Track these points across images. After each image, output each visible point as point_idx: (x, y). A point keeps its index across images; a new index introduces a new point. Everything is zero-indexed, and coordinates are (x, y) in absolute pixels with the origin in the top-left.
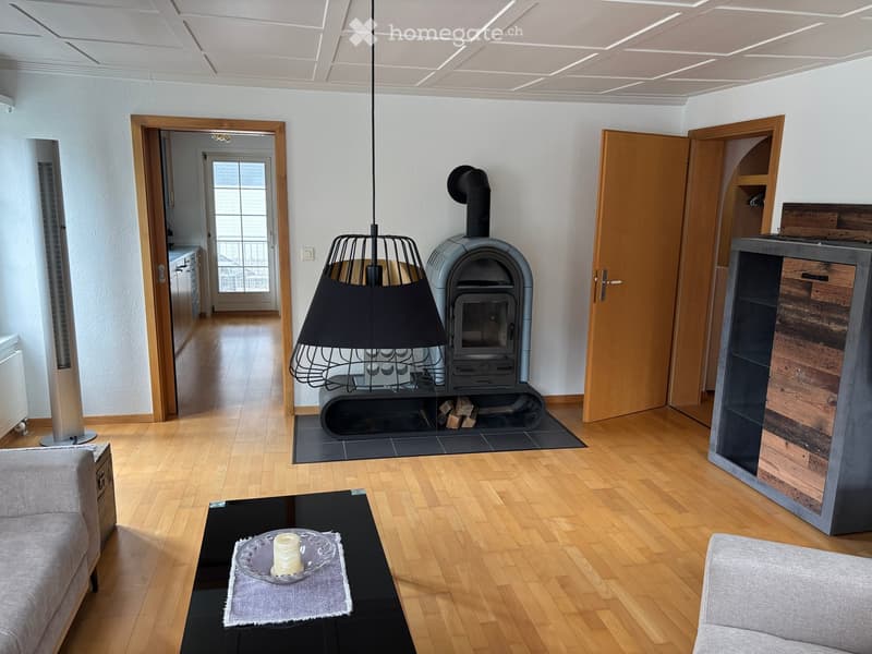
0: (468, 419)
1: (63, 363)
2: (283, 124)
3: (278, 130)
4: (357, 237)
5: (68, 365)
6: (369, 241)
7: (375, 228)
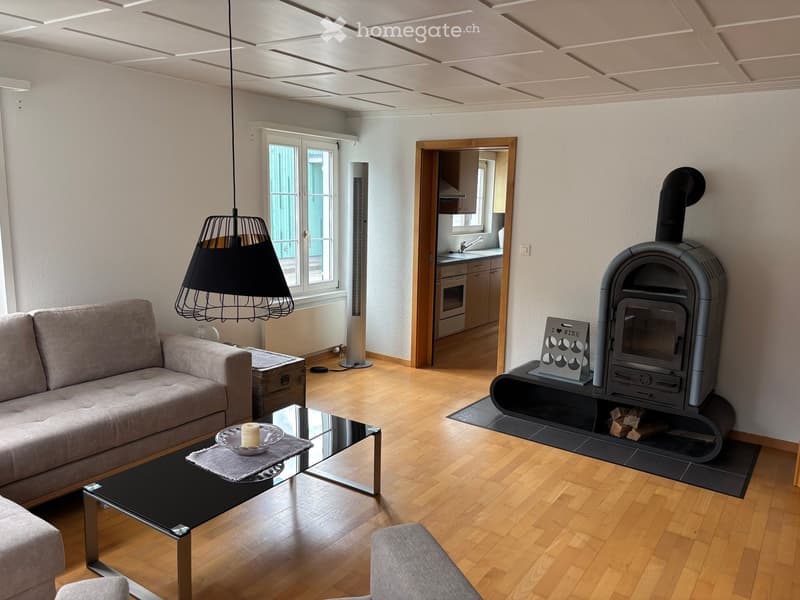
0: (633, 431)
1: (357, 312)
2: (516, 139)
3: (512, 143)
4: (224, 217)
5: (359, 314)
6: (232, 219)
7: (235, 211)
